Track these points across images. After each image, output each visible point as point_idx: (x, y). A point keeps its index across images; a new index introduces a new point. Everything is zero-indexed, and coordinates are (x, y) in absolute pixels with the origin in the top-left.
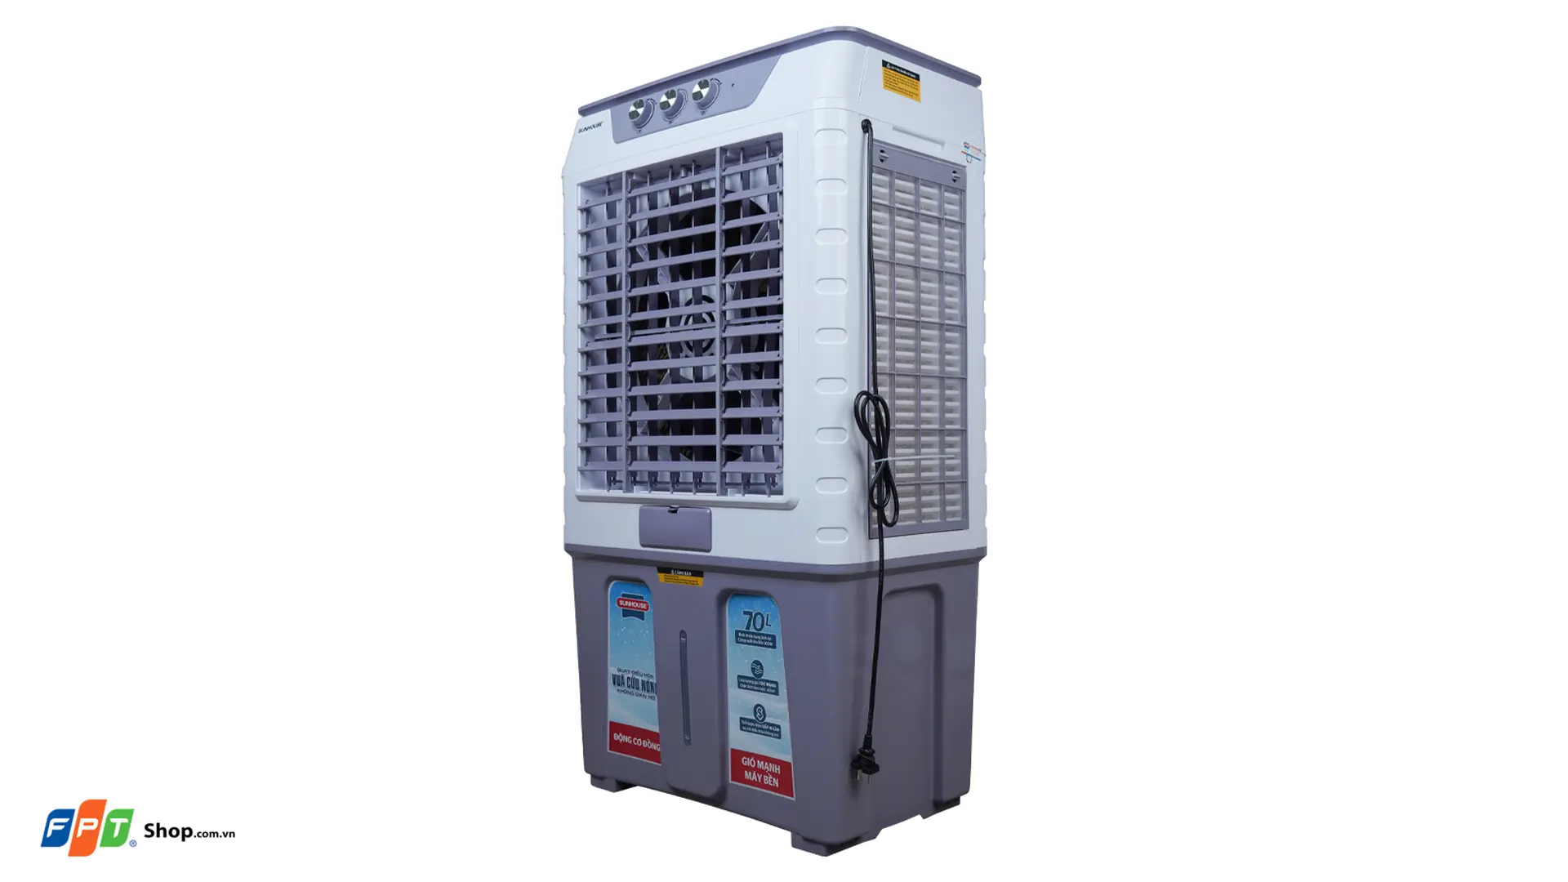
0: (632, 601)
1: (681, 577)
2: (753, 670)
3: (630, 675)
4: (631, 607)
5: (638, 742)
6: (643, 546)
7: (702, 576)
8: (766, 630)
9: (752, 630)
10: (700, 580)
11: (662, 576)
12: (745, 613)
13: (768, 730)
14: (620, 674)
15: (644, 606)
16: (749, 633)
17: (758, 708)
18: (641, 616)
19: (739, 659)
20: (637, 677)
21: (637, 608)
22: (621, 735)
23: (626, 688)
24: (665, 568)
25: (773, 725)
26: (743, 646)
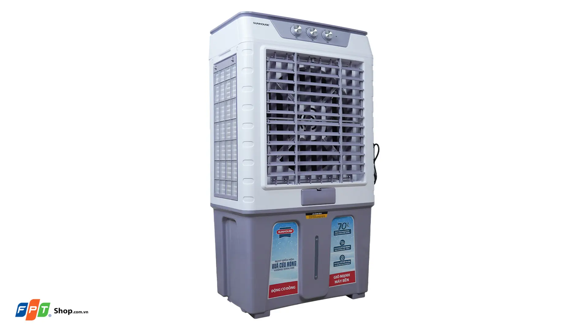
0: (284, 230)
1: (317, 216)
2: (340, 243)
3: (282, 262)
4: (285, 233)
5: (284, 289)
6: (303, 205)
7: (327, 213)
8: (347, 228)
9: (341, 229)
10: (326, 215)
11: (308, 217)
12: (339, 224)
13: (346, 263)
14: (276, 263)
15: (291, 231)
16: (340, 231)
17: (342, 257)
18: (289, 235)
19: (335, 241)
20: (285, 262)
21: (287, 233)
22: (275, 289)
23: (279, 268)
24: (309, 214)
25: (348, 260)
26: (337, 236)
